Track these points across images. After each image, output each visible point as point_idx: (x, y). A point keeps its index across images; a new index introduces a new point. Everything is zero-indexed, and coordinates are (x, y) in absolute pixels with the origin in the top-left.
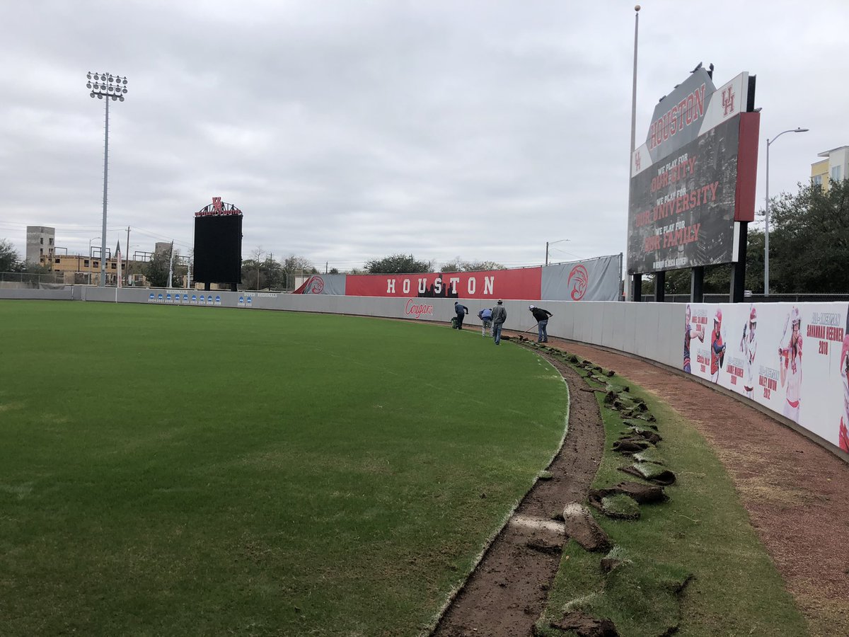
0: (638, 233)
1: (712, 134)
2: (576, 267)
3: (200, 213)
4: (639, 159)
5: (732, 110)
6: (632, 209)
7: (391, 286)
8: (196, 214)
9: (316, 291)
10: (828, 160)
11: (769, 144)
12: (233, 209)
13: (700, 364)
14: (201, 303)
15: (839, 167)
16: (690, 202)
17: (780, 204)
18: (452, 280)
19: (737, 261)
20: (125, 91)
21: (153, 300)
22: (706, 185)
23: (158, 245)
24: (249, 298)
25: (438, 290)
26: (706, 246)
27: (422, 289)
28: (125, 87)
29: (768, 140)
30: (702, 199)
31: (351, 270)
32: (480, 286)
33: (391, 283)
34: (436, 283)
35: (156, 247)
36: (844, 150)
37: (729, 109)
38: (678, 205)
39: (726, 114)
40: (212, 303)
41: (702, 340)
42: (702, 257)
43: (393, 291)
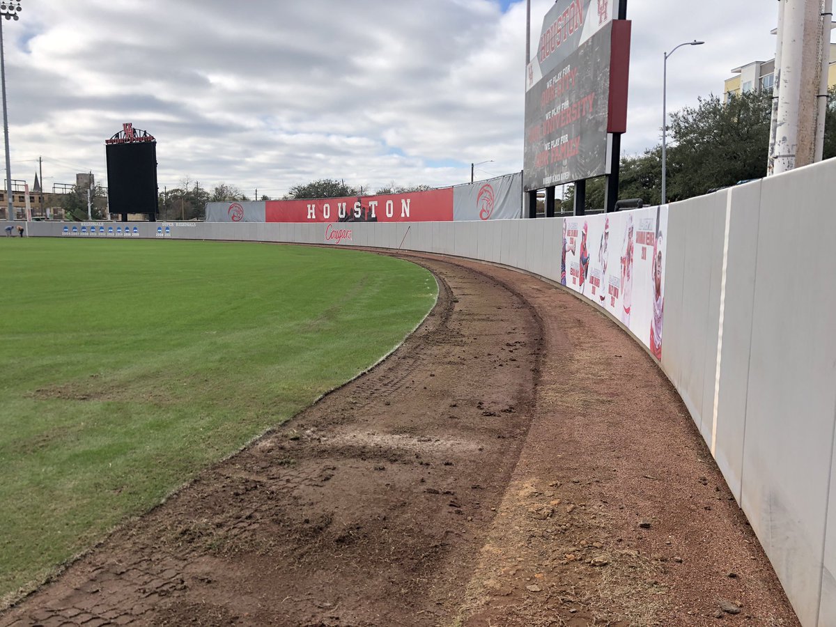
0: (531, 149)
1: (590, 44)
2: (484, 187)
3: (111, 141)
4: (532, 73)
5: (606, 18)
6: (526, 125)
7: (311, 211)
8: (107, 141)
9: (235, 219)
10: (739, 76)
11: (666, 58)
12: (146, 136)
13: (572, 276)
14: (118, 235)
15: (750, 82)
16: (572, 115)
17: (682, 119)
18: (370, 203)
19: (610, 173)
20: (19, 9)
21: (67, 234)
22: (585, 97)
23: (78, 176)
24: (167, 228)
25: (358, 214)
26: (585, 159)
27: (342, 213)
28: (19, 4)
29: (665, 53)
30: (582, 111)
31: (282, 197)
32: (398, 209)
33: (311, 209)
34: (355, 207)
35: (78, 179)
36: (755, 65)
37: (603, 17)
38: (563, 118)
39: (601, 22)
40: (129, 235)
41: (574, 253)
42: (582, 170)
43: (314, 217)
